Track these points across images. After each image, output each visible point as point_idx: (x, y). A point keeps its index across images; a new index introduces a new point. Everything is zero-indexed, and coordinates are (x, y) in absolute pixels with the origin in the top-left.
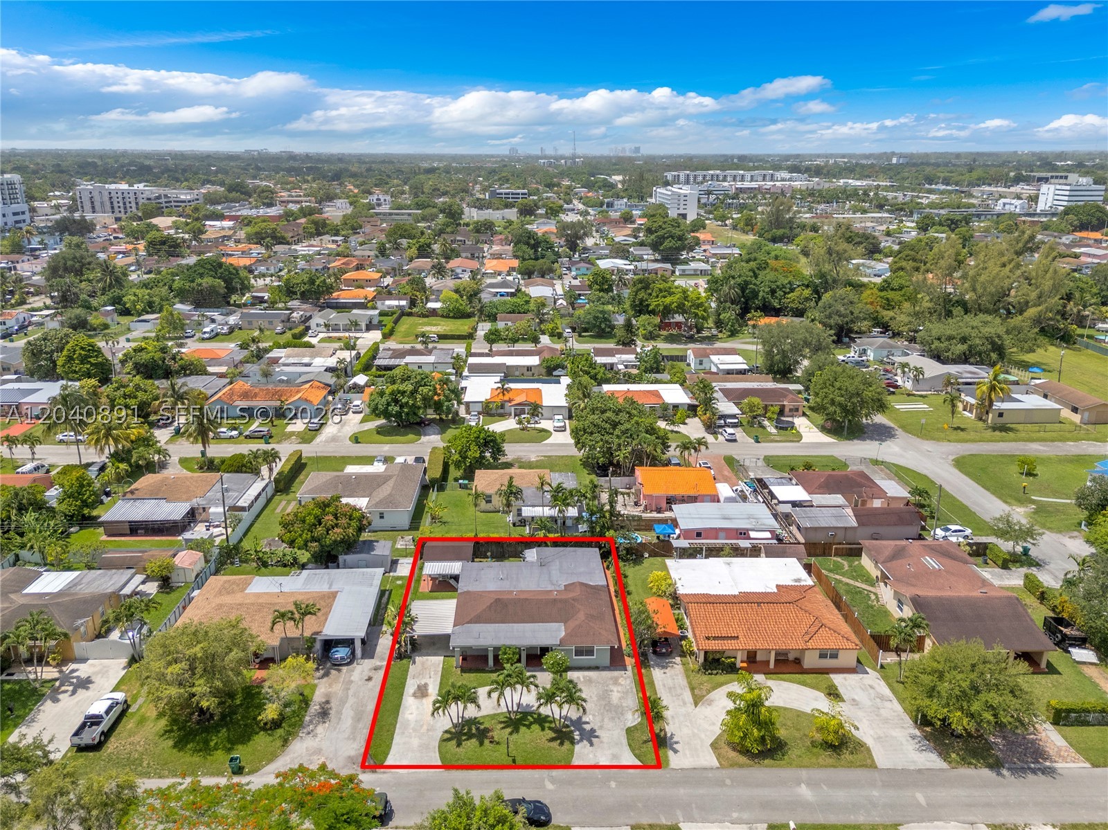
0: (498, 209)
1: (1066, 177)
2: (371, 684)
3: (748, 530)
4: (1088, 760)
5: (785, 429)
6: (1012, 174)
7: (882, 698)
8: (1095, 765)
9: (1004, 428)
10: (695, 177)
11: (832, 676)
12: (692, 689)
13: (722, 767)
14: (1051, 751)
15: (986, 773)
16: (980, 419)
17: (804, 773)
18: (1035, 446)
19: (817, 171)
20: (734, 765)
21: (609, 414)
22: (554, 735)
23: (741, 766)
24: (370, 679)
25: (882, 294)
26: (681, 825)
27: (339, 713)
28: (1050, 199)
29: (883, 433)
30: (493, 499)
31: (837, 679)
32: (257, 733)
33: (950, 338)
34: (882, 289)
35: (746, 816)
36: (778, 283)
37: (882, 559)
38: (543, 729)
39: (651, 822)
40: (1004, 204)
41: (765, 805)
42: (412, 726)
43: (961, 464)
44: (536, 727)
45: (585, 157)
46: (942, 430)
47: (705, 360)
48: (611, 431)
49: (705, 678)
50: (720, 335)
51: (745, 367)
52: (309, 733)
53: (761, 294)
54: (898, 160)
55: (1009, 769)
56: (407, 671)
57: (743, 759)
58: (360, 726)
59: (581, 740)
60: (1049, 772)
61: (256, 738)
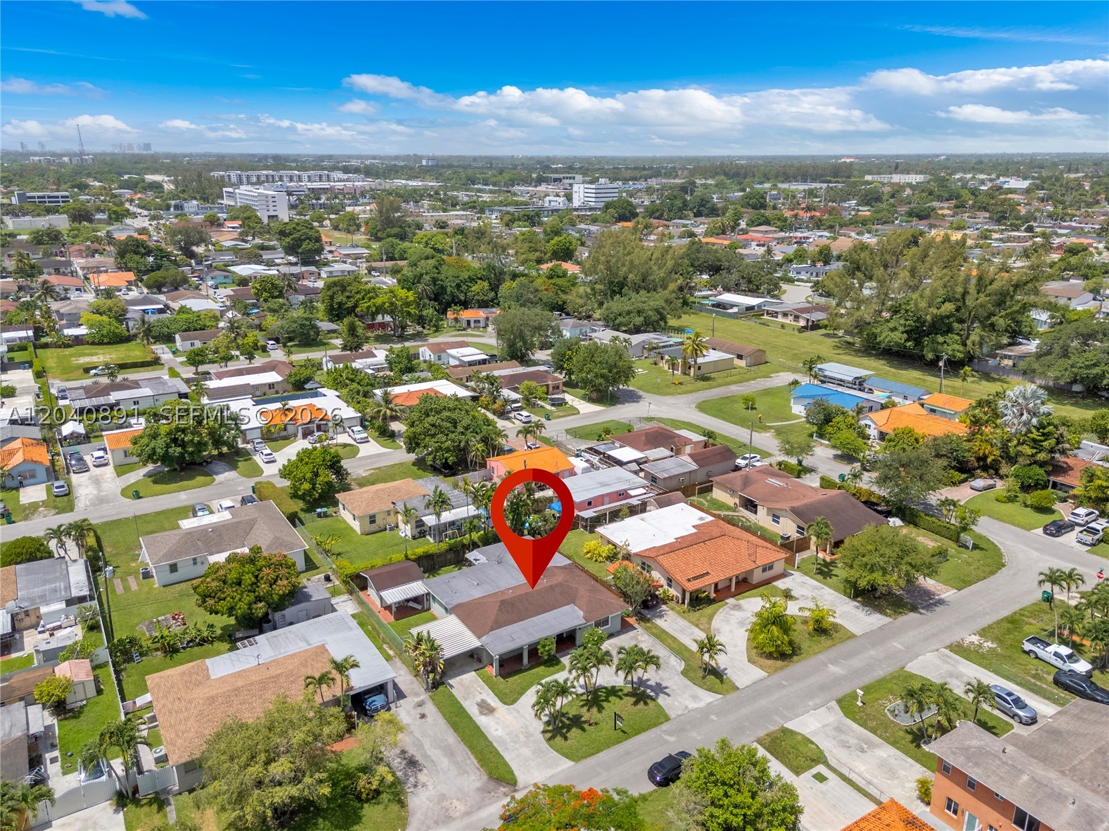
0: (39, 215)
1: (574, 178)
2: (429, 719)
3: (625, 491)
4: (953, 587)
5: (560, 405)
6: (534, 176)
7: (816, 588)
8: (959, 590)
9: (705, 379)
10: (248, 177)
11: (775, 583)
12: (697, 626)
13: (770, 674)
14: (933, 589)
15: (912, 616)
16: (685, 374)
17: (822, 657)
18: (734, 388)
19: (368, 172)
20: (776, 670)
21: (446, 414)
22: (634, 699)
23: (782, 668)
24: (423, 716)
25: (551, 281)
26: (785, 725)
27: (426, 756)
28: (582, 196)
29: (633, 397)
30: (377, 519)
31: (781, 584)
32: (362, 808)
33: (629, 313)
34: (551, 277)
35: (817, 701)
36: (461, 278)
37: (739, 489)
38: (621, 698)
39: (766, 732)
40: (550, 202)
41: (823, 688)
42: (508, 740)
43: (702, 407)
44: (612, 699)
45: (96, 155)
46: (667, 386)
47: (443, 355)
48: (453, 429)
49: (697, 614)
50: (426, 332)
51: (484, 357)
52: (415, 786)
53: (449, 289)
54: (427, 162)
55: (923, 608)
56: (452, 696)
57: (779, 663)
58: (459, 759)
59: (657, 695)
60: (941, 602)
61: (364, 812)
